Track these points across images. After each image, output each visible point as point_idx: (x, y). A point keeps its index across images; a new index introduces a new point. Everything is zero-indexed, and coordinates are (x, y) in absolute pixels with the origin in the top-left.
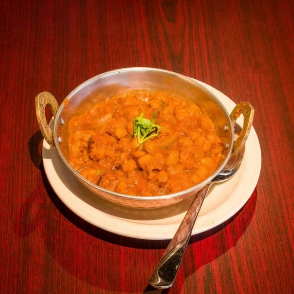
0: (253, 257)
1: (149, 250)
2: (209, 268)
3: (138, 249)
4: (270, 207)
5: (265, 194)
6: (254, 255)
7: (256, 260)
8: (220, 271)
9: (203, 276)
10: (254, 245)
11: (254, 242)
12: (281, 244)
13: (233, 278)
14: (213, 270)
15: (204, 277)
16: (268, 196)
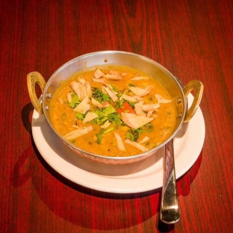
0: (199, 207)
4: (212, 167)
5: (208, 156)
6: (199, 206)
7: (201, 210)
10: (200, 198)
11: (199, 195)
12: (222, 197)
13: (183, 224)
16: (211, 158)
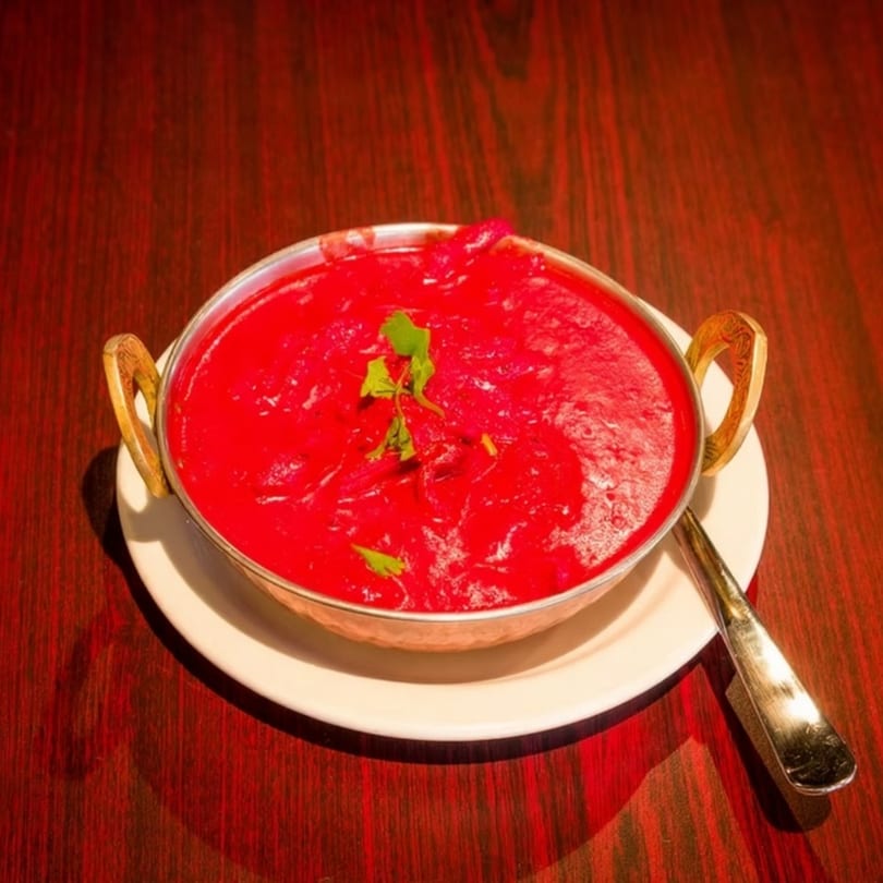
1: (447, 767)
2: (631, 824)
3: (413, 765)
4: (814, 638)
5: (799, 600)
8: (664, 832)
9: (610, 847)
13: (703, 853)
14: (642, 828)
15: (615, 848)
